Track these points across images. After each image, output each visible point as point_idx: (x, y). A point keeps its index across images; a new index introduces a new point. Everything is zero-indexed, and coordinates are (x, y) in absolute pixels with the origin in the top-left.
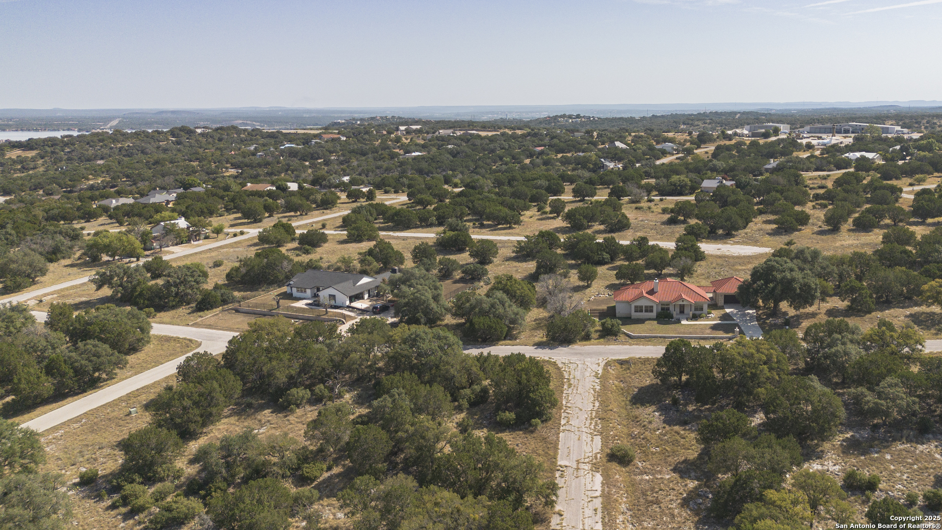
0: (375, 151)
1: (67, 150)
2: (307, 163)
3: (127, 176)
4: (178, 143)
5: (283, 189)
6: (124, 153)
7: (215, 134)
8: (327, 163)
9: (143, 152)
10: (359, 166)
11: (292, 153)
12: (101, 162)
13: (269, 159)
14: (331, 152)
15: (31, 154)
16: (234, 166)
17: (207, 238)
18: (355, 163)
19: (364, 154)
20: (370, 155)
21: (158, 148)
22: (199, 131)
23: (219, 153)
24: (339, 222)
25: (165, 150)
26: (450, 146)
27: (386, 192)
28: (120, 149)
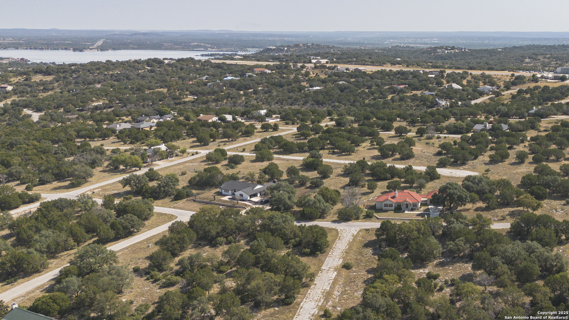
0: (289, 84)
1: (75, 76)
2: (242, 92)
3: (120, 100)
4: (152, 71)
5: (223, 120)
6: (114, 78)
7: (178, 64)
8: (255, 92)
9: (128, 78)
10: (277, 96)
11: (232, 84)
12: (99, 86)
13: (216, 89)
14: (258, 84)
15: (49, 78)
16: (192, 94)
17: (177, 156)
18: (275, 93)
19: (281, 86)
20: (286, 87)
21: (138, 75)
22: (166, 61)
23: (180, 82)
24: (253, 148)
25: (143, 77)
26: (341, 83)
27: (287, 124)
28: (112, 75)
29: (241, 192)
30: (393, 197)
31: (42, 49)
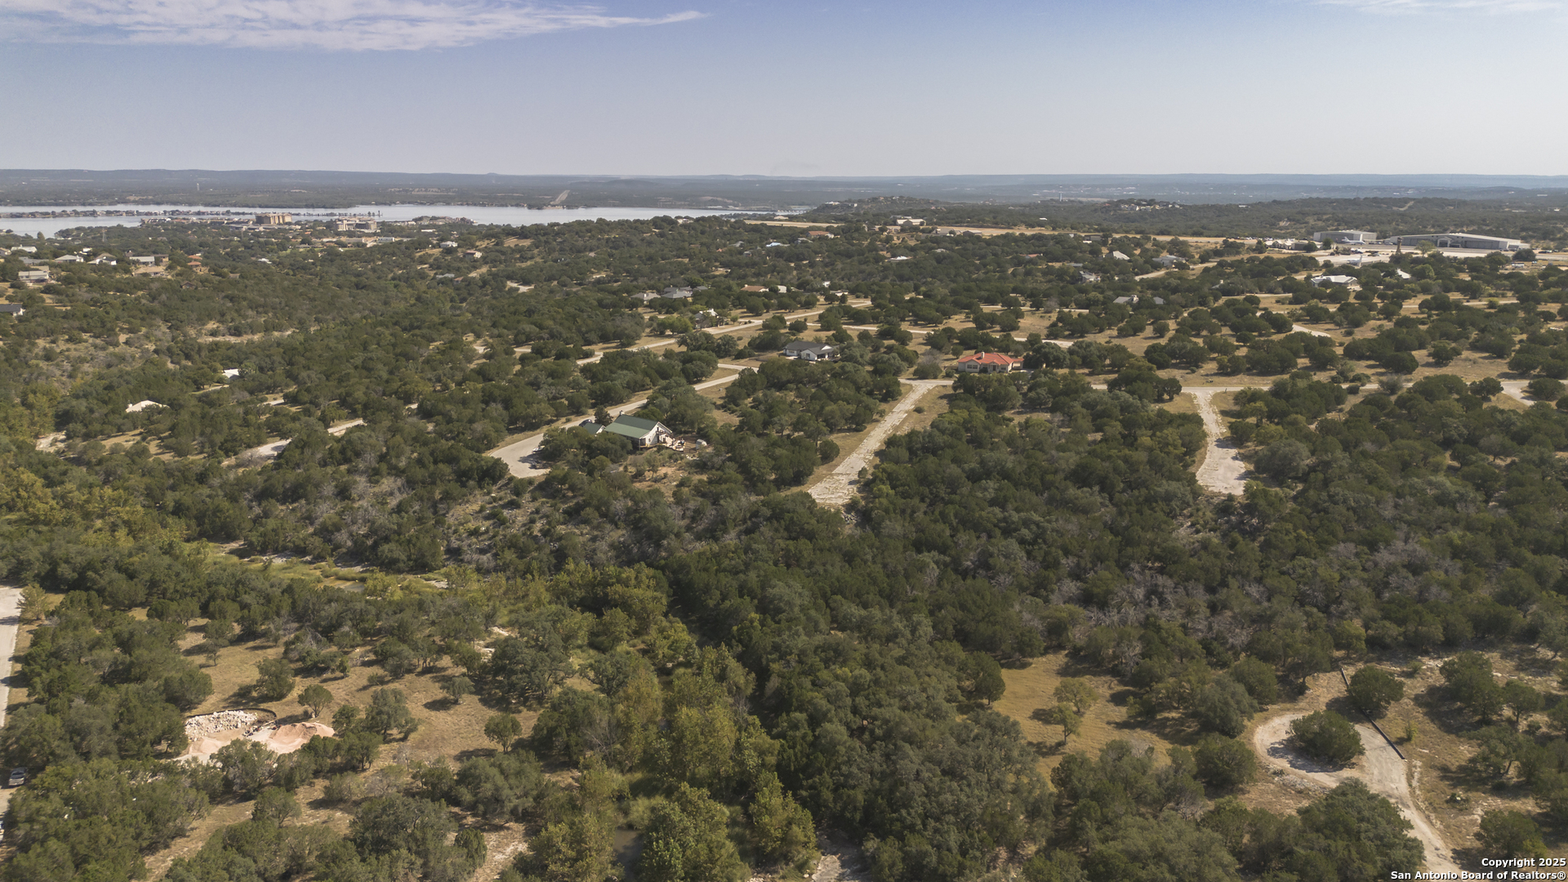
0: (861, 253)
1: (559, 240)
2: (793, 265)
3: (627, 271)
4: (661, 235)
5: (775, 291)
6: (612, 244)
7: (697, 226)
8: (812, 265)
9: (629, 244)
10: (842, 269)
11: (778, 253)
12: (592, 254)
13: (756, 259)
14: (816, 253)
15: (526, 243)
16: (724, 265)
17: (731, 323)
18: (839, 265)
19: (849, 255)
20: (856, 258)
21: (643, 240)
22: (680, 221)
23: (705, 249)
24: (817, 318)
25: (650, 243)
26: (939, 251)
27: (858, 297)
28: (608, 240)
29: (807, 352)
30: (979, 358)
31: (483, 205)
